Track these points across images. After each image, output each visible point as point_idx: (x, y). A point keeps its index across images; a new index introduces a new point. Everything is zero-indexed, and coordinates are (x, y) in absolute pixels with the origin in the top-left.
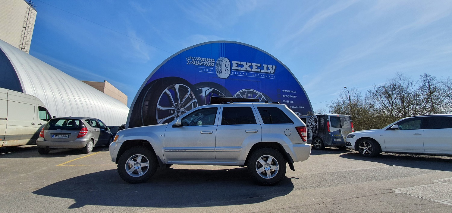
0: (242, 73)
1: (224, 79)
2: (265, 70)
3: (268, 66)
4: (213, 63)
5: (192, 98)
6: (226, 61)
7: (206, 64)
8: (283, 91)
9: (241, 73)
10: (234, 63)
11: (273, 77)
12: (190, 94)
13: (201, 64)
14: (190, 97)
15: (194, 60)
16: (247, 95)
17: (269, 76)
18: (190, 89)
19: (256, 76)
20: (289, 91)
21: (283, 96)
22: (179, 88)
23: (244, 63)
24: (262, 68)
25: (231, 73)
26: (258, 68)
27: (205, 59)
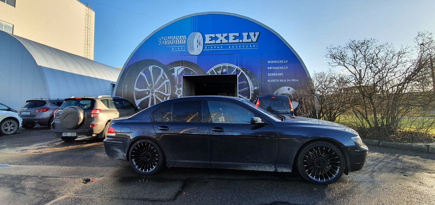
0: (217, 46)
1: (197, 56)
2: (245, 40)
3: (248, 34)
4: (185, 40)
5: (165, 79)
6: (198, 36)
7: (178, 42)
8: (269, 62)
9: (215, 47)
10: (207, 36)
11: (256, 46)
12: (163, 75)
13: (172, 43)
14: (163, 78)
15: (166, 40)
16: (222, 71)
17: (251, 46)
18: (162, 70)
19: (233, 48)
20: (277, 62)
21: (269, 68)
22: (152, 70)
23: (219, 35)
24: (241, 37)
25: (204, 48)
26: (236, 38)
27: (176, 37)
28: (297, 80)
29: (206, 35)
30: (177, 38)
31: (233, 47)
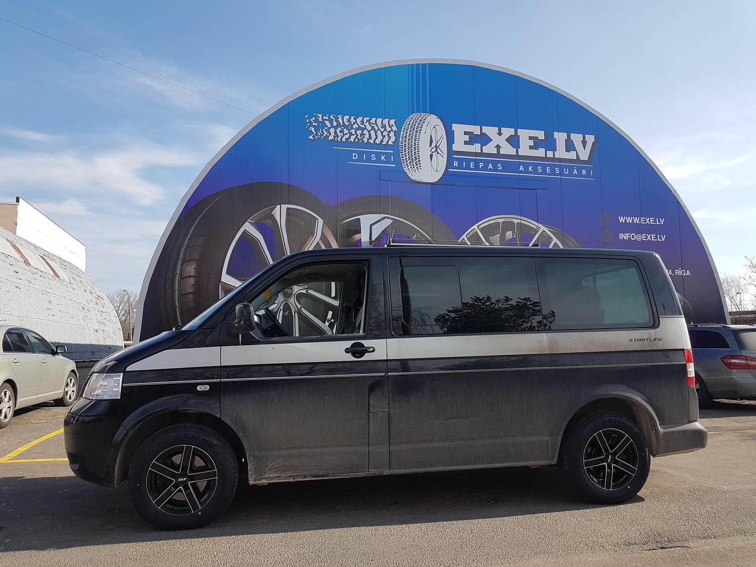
0: (486, 163)
1: (429, 186)
2: (561, 152)
3: (569, 136)
4: (392, 134)
6: (432, 125)
7: (370, 138)
8: (622, 219)
9: (481, 165)
10: (459, 130)
11: (588, 174)
12: (324, 238)
13: (352, 138)
15: (332, 124)
17: (575, 172)
18: (321, 221)
19: (531, 173)
20: (640, 221)
21: (622, 236)
22: (287, 221)
23: (491, 131)
24: (549, 144)
25: (449, 164)
26: (537, 144)
27: (365, 121)
28: (688, 273)
29: (455, 127)
30: (367, 125)
31: (530, 169)
